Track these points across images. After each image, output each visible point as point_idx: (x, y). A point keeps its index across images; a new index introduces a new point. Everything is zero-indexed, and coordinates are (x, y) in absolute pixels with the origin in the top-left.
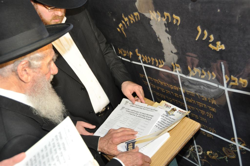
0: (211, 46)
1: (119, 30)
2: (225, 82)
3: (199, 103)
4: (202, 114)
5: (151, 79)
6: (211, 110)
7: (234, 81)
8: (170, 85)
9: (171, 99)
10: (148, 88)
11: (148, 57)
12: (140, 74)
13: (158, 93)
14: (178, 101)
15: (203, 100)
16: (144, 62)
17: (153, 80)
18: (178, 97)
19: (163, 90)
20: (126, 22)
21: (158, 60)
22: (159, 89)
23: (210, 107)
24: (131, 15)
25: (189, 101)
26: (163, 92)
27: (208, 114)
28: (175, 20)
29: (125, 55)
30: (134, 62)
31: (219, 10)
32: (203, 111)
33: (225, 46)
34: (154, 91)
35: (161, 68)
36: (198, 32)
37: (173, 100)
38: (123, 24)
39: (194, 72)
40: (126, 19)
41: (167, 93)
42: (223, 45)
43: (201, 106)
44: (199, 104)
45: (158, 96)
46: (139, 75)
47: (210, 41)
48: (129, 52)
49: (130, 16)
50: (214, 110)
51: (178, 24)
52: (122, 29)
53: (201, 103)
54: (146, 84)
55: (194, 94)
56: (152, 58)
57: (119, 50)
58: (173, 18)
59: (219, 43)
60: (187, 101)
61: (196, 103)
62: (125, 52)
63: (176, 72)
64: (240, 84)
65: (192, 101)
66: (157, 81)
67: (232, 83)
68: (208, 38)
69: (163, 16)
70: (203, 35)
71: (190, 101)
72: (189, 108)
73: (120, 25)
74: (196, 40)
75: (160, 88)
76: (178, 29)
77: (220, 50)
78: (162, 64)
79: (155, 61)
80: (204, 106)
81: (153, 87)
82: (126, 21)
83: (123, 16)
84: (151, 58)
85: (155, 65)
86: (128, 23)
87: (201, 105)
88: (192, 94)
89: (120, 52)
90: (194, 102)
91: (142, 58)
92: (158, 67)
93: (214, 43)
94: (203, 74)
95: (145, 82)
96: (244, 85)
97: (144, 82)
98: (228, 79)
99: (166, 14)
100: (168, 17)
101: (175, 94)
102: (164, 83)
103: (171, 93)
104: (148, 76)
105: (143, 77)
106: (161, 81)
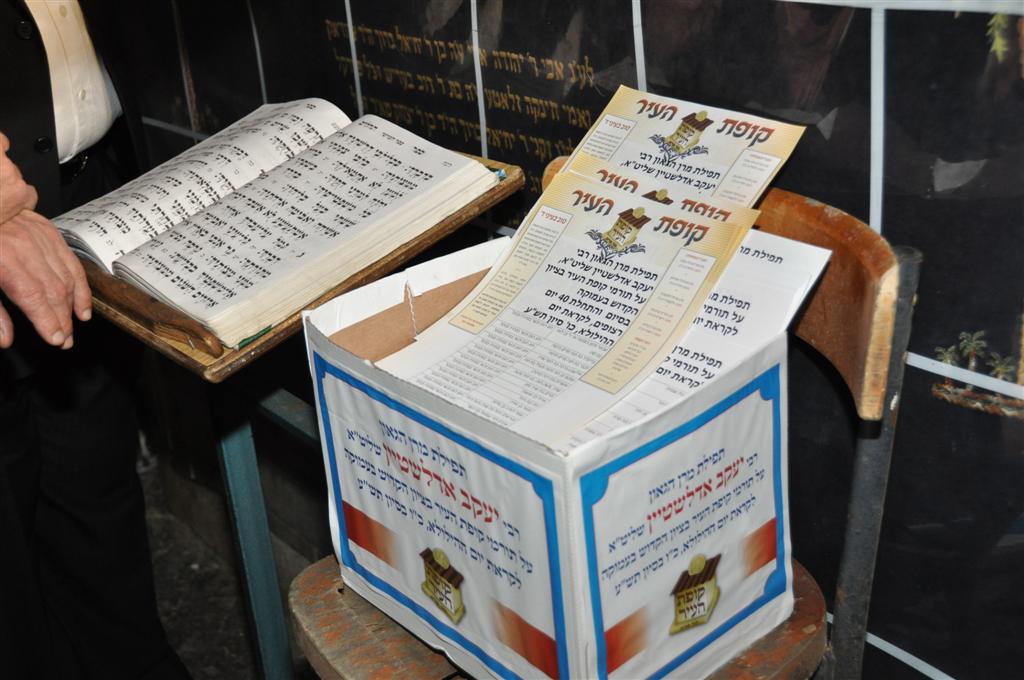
3: (535, 100)
4: (540, 156)
5: (367, 35)
6: (574, 122)
8: (436, 43)
9: (431, 115)
10: (351, 87)
12: (328, 22)
13: (387, 105)
14: (457, 119)
15: (549, 80)
17: (376, 37)
18: (459, 96)
19: (409, 82)
22: (396, 78)
23: (572, 109)
25: (498, 105)
26: (409, 89)
27: (563, 147)
32: (542, 141)
34: (372, 100)
37: (440, 121)
41: (421, 88)
43: (540, 118)
44: (534, 105)
46: (326, 25)
50: (583, 118)
53: (541, 101)
54: (345, 71)
55: (520, 60)
60: (490, 105)
61: (524, 103)
65: (510, 101)
66: (390, 35)
71: (502, 103)
72: (497, 142)
75: (397, 72)
80: (549, 110)
81: (372, 75)
87: (542, 111)
88: (514, 60)
90: (516, 100)
95: (342, 58)
101: (450, 83)
102: (415, 40)
103: (437, 86)
104: (355, 24)
105: (336, 33)
106: (404, 33)
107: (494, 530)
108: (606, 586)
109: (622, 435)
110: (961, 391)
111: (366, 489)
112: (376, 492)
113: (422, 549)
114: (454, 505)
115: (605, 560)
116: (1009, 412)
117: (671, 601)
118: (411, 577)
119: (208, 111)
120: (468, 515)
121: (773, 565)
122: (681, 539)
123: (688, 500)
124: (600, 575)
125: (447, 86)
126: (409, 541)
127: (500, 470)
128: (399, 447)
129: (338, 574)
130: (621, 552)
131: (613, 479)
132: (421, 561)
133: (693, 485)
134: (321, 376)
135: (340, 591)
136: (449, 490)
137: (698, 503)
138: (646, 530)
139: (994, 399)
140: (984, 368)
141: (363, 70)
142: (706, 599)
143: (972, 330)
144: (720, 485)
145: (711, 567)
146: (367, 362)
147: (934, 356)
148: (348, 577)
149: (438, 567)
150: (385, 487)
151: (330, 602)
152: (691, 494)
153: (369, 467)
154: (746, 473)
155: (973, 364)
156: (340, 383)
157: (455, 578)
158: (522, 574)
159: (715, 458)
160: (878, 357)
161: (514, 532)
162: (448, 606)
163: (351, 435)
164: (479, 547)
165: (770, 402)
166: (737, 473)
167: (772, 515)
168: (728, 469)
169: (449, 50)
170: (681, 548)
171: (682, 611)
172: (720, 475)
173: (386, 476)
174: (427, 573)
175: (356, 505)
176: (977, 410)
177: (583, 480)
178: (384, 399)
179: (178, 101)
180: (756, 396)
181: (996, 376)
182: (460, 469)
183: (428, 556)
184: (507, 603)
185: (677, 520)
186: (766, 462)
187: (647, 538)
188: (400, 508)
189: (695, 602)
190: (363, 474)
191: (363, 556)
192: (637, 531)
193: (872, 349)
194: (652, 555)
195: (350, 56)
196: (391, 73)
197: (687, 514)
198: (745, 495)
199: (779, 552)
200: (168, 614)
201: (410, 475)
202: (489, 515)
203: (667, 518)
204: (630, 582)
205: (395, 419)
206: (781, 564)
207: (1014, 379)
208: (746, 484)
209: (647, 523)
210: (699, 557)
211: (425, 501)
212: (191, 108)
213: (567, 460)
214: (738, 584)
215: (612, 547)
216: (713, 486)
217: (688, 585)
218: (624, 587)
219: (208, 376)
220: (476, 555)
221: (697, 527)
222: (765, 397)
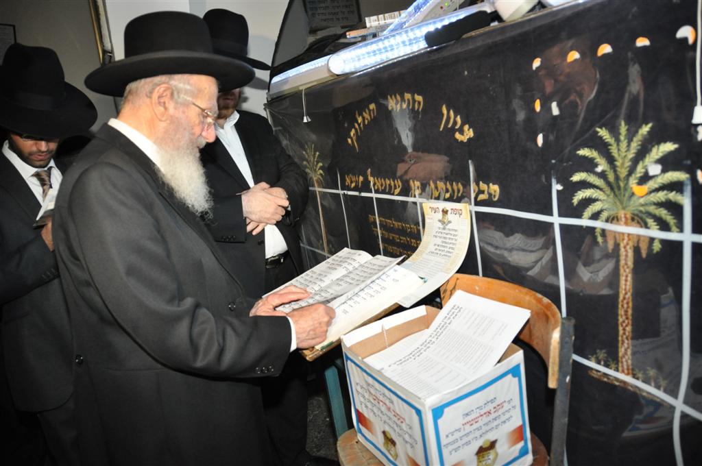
0: (458, 136)
1: (349, 141)
2: (473, 196)
5: (383, 221)
7: (483, 192)
8: (406, 225)
10: (378, 240)
11: (383, 180)
12: (370, 215)
13: (390, 247)
16: (377, 192)
17: (386, 222)
20: (359, 125)
21: (394, 181)
22: (393, 237)
24: (367, 110)
28: (417, 103)
29: (353, 185)
30: (363, 194)
31: (466, 73)
33: (474, 133)
35: (397, 195)
36: (443, 115)
38: (356, 129)
39: (437, 191)
40: (360, 120)
42: (471, 130)
45: (390, 252)
46: (369, 217)
47: (457, 127)
48: (359, 177)
49: (365, 112)
51: (420, 110)
52: (354, 138)
56: (387, 179)
57: (347, 179)
58: (414, 101)
59: (466, 127)
62: (354, 179)
63: (415, 196)
64: (490, 194)
66: (391, 222)
67: (481, 197)
68: (455, 123)
69: (403, 99)
70: (449, 118)
73: (353, 132)
74: (441, 130)
75: (394, 235)
76: (420, 116)
77: (468, 139)
78: (399, 187)
79: (390, 185)
82: (359, 122)
83: (357, 116)
84: (385, 180)
85: (389, 193)
86: (362, 126)
89: (348, 181)
91: (374, 185)
92: (393, 194)
93: (461, 131)
94: (447, 191)
95: (375, 229)
96: (495, 196)
97: (373, 231)
98: (477, 190)
99: (408, 96)
100: (408, 100)
101: (412, 240)
102: (400, 224)
103: (408, 241)
104: (379, 217)
105: (373, 220)
106: (396, 221)
107: (404, 426)
108: (445, 452)
109: (449, 393)
110: (599, 373)
111: (363, 405)
112: (366, 407)
113: (382, 430)
114: (391, 415)
115: (444, 441)
116: (617, 383)
117: (475, 458)
118: (380, 441)
119: (331, 246)
120: (395, 419)
121: (522, 444)
122: (478, 433)
123: (480, 418)
124: (442, 447)
125: (411, 242)
126: (378, 427)
127: (404, 404)
128: (372, 391)
129: (356, 436)
130: (451, 439)
131: (446, 410)
132: (382, 435)
133: (483, 412)
134: (347, 361)
135: (357, 442)
136: (389, 409)
137: (485, 419)
138: (462, 430)
139: (611, 378)
140: (607, 365)
141: (382, 234)
142: (491, 457)
143: (601, 349)
144: (495, 412)
145: (493, 445)
146: (360, 358)
147: (588, 359)
148: (360, 437)
149: (388, 438)
150: (369, 404)
151: (352, 447)
152: (482, 415)
153: (364, 397)
154: (506, 407)
155: (602, 363)
156: (353, 365)
157: (393, 443)
158: (414, 444)
159: (492, 401)
160: (554, 363)
161: (410, 428)
162: (392, 453)
163: (357, 384)
164: (400, 432)
165: (517, 379)
166: (503, 407)
167: (520, 423)
168: (499, 405)
169: (411, 228)
170: (479, 437)
171: (480, 462)
172: (495, 408)
173: (369, 401)
174: (385, 439)
175: (360, 410)
176: (605, 382)
177: (433, 410)
178: (365, 372)
179: (321, 242)
180: (510, 376)
181: (611, 369)
182: (392, 402)
183: (384, 433)
184: (410, 455)
185: (475, 426)
186: (517, 402)
187: (463, 433)
188: (374, 413)
189: (486, 458)
190: (362, 399)
191: (364, 430)
192: (459, 430)
193: (551, 360)
194: (465, 440)
195: (377, 228)
196: (392, 235)
197: (480, 423)
198: (507, 416)
199: (525, 438)
200: (317, 437)
201: (376, 402)
202: (402, 420)
203: (471, 425)
204: (456, 450)
205: (370, 380)
206: (526, 443)
207: (617, 370)
208: (508, 411)
209: (462, 427)
210: (488, 440)
211: (382, 412)
212: (325, 245)
213: (425, 403)
214: (506, 450)
215: (447, 436)
216: (492, 412)
217: (482, 451)
218: (453, 452)
219: (308, 358)
220: (400, 435)
221: (485, 429)
222: (514, 376)
